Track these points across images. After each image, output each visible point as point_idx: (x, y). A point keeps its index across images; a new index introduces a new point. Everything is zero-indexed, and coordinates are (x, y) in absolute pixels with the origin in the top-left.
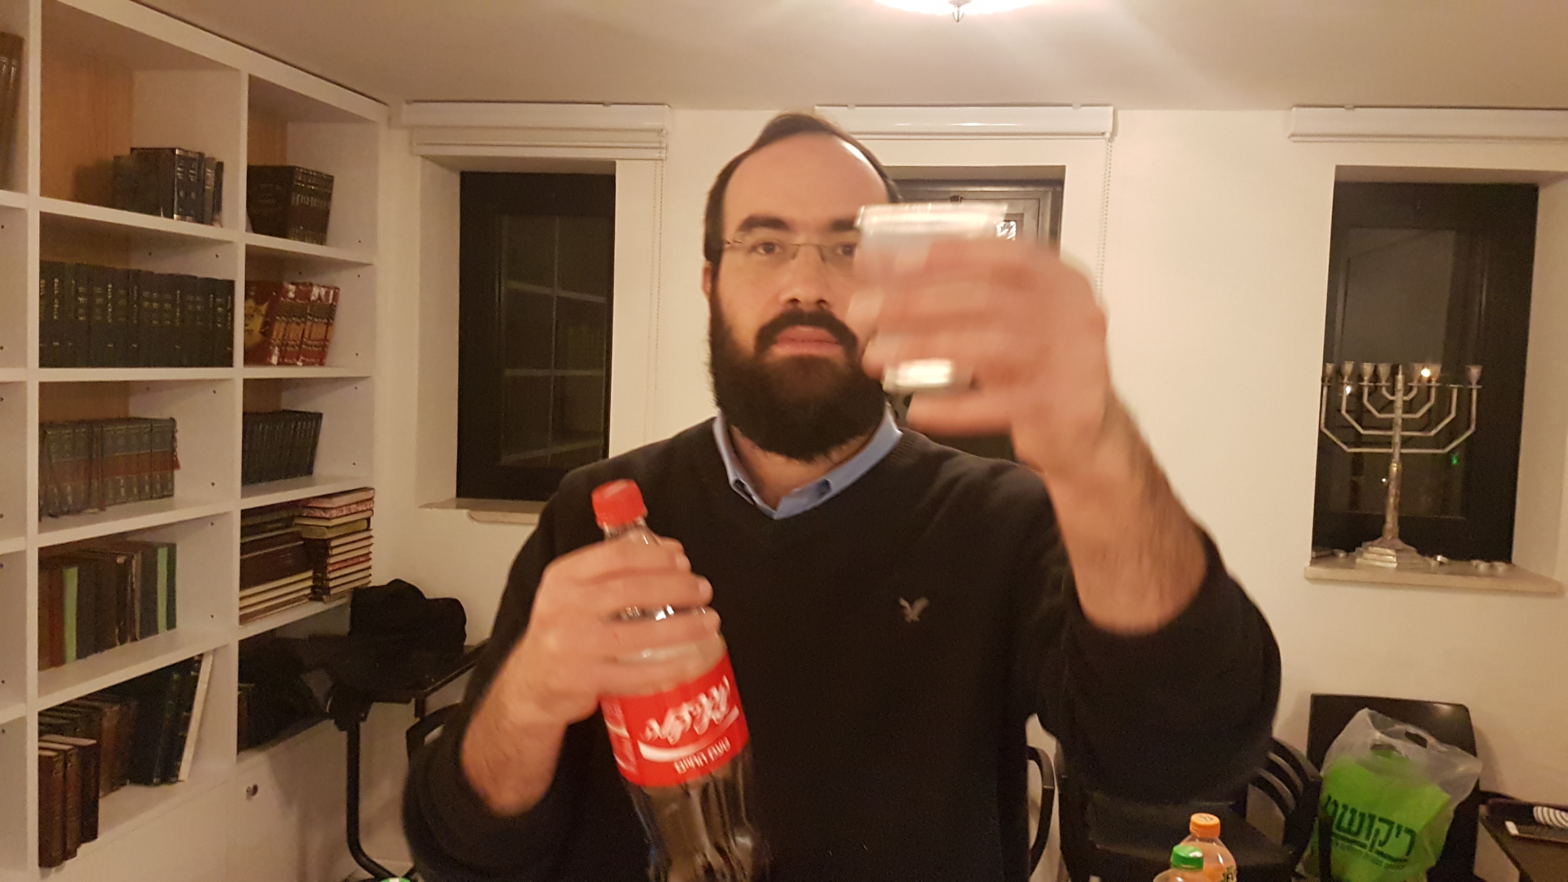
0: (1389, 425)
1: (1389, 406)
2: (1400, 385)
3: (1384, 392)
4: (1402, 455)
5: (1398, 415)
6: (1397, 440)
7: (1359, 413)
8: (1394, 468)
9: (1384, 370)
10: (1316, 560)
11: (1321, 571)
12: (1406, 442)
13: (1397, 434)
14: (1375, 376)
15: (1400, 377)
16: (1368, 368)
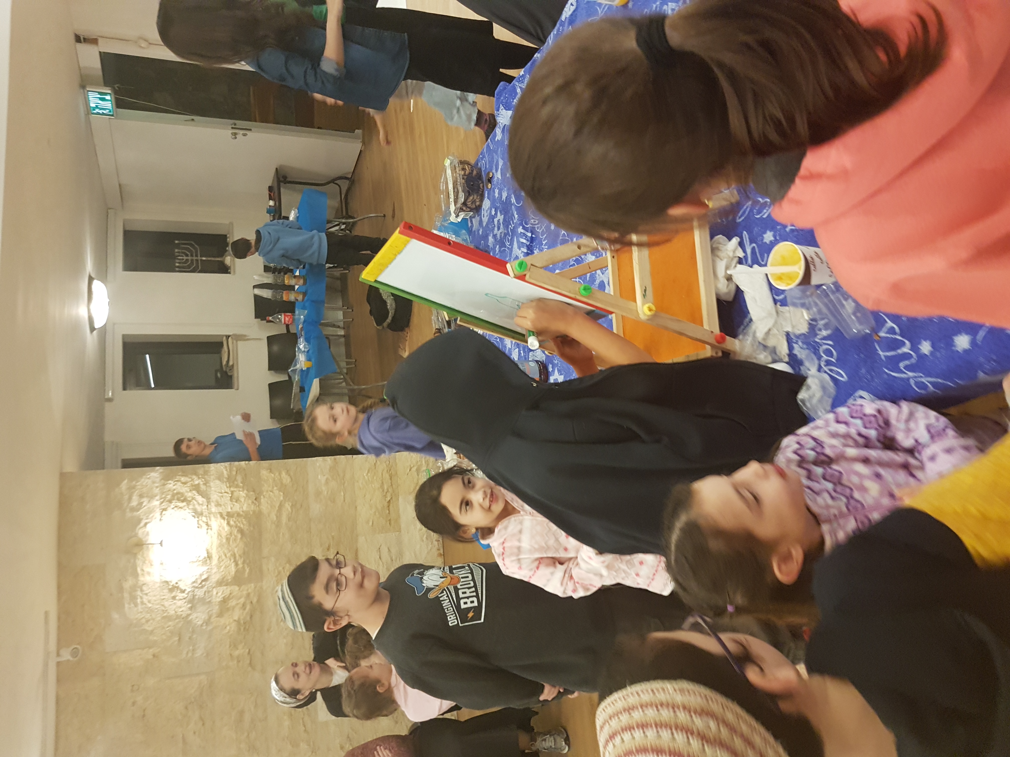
0: (192, 260)
1: (187, 260)
2: (181, 258)
3: (184, 261)
4: (201, 256)
5: (189, 258)
6: (197, 258)
7: (189, 267)
8: (204, 259)
9: (177, 261)
10: (230, 273)
11: (232, 272)
12: (197, 256)
13: (195, 258)
14: (179, 263)
15: (179, 258)
16: (177, 264)
